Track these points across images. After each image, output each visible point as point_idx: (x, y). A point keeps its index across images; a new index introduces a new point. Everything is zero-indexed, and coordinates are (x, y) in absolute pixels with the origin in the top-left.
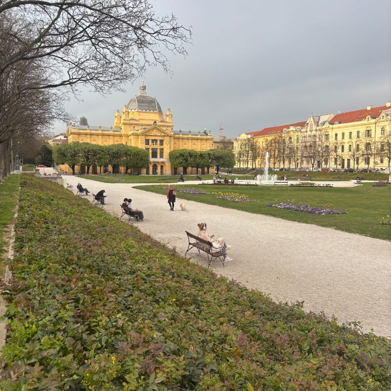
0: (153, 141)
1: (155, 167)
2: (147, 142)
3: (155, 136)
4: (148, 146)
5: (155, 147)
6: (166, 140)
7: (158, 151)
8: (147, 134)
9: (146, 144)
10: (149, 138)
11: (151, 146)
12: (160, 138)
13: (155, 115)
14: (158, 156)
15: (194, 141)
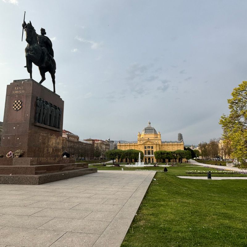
0: (148, 147)
1: (149, 159)
2: (145, 148)
3: (149, 145)
4: (145, 150)
5: (149, 150)
6: (154, 146)
7: (151, 152)
8: (145, 144)
9: (145, 149)
10: (146, 146)
11: (147, 149)
12: (152, 146)
13: (152, 135)
14: (151, 154)
15: (174, 146)
